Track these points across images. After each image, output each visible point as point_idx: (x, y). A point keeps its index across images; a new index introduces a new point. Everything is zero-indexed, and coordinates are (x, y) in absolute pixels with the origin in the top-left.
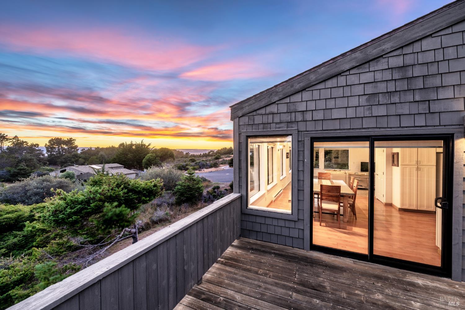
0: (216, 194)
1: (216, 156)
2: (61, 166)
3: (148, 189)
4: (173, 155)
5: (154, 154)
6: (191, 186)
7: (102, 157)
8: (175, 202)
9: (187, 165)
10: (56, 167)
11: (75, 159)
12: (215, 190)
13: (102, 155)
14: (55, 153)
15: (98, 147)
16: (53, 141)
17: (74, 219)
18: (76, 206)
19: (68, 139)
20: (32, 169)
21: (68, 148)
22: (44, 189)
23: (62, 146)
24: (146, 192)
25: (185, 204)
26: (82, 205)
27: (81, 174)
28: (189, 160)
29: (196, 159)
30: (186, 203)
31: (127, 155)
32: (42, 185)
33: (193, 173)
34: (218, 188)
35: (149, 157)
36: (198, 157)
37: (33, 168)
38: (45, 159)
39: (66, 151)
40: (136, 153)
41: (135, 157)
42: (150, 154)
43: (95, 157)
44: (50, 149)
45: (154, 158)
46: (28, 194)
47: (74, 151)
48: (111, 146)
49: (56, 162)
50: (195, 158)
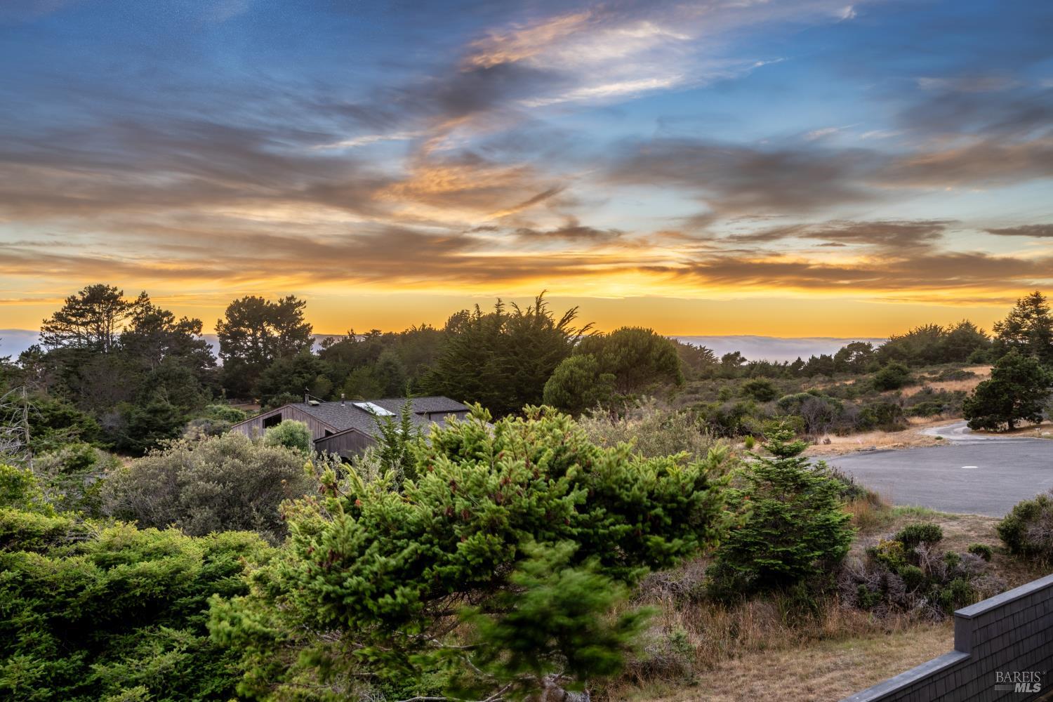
0: (921, 570)
1: (884, 371)
2: (263, 406)
3: (673, 498)
4: (674, 363)
5: (591, 355)
6: (788, 516)
7: (390, 371)
8: (704, 589)
9: (739, 413)
10: (247, 408)
11: (304, 378)
12: (917, 550)
13: (389, 363)
14: (243, 356)
15: (374, 331)
16: (239, 311)
17: (399, 599)
18: (399, 543)
19: (281, 301)
20: (184, 412)
21: (283, 336)
22: (224, 484)
23: (263, 330)
24: (664, 508)
25: (758, 603)
26: (422, 543)
27: (328, 433)
28: (740, 389)
29: (776, 384)
30: (762, 601)
31: (482, 360)
32: (221, 466)
33: (796, 451)
34: (932, 536)
35: (572, 372)
36: (786, 377)
37: (186, 407)
38: (215, 377)
39: (275, 346)
40: (516, 354)
41: (513, 371)
42: (572, 360)
43: (366, 371)
44: (229, 341)
45: (592, 374)
46: (183, 498)
47: (300, 346)
48: (418, 327)
49: (248, 390)
50: (773, 380)
